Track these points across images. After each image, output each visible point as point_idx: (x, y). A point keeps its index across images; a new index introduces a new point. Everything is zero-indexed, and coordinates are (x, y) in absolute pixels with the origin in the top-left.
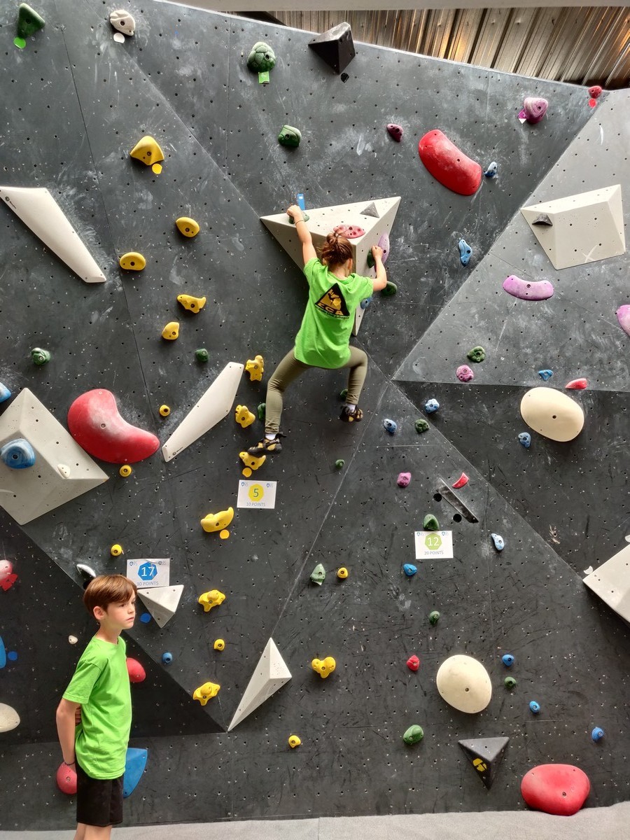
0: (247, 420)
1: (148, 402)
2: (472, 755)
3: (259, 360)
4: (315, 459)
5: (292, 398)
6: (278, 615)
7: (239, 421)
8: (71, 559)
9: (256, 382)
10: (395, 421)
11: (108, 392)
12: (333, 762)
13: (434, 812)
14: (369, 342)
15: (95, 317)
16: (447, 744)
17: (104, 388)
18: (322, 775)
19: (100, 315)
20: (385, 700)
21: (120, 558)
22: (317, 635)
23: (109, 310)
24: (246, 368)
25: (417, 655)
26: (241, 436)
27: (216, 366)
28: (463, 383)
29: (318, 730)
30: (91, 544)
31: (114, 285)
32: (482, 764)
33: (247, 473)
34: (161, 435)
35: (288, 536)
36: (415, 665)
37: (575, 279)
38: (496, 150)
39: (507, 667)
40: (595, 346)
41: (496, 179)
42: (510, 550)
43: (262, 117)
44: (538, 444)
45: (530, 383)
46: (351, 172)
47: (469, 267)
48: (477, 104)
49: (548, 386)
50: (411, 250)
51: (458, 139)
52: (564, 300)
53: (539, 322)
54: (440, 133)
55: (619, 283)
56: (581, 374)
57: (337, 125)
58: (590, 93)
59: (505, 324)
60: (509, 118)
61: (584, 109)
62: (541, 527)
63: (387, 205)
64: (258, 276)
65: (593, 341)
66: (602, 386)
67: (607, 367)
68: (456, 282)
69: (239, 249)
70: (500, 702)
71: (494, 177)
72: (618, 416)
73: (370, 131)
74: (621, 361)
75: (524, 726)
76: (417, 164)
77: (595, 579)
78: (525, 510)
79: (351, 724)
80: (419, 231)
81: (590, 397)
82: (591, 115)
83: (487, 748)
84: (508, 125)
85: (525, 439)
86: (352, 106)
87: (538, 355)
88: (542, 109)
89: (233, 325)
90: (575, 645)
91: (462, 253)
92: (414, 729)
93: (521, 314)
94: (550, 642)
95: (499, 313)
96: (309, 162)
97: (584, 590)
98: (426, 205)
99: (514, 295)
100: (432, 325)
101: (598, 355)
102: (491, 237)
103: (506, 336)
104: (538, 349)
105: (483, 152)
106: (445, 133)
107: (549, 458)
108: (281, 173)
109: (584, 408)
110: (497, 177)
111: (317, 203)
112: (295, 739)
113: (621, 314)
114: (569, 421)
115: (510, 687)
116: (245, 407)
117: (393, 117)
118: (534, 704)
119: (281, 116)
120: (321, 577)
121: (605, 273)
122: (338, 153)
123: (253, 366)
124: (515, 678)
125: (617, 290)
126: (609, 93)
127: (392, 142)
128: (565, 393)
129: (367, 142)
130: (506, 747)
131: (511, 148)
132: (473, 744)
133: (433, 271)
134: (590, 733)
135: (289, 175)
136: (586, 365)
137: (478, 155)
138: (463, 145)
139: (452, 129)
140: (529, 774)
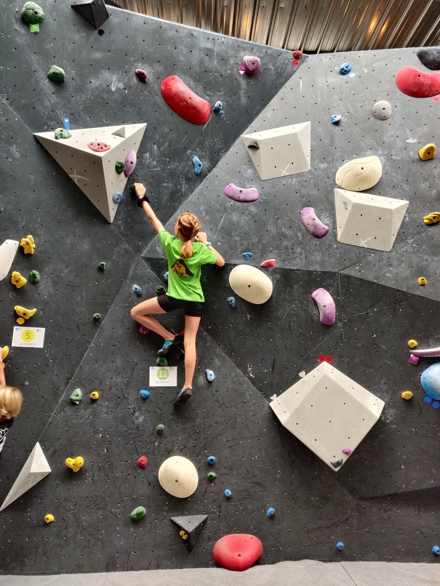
0: (20, 283)
2: (179, 528)
3: (30, 239)
4: (77, 313)
5: (59, 268)
6: (44, 426)
7: (14, 282)
9: (29, 255)
10: (138, 285)
12: (77, 534)
13: (148, 570)
14: (122, 228)
16: (162, 520)
18: (68, 543)
20: (119, 489)
22: (73, 440)
24: (21, 245)
25: (146, 456)
26: (16, 294)
29: (67, 511)
32: (185, 534)
33: (20, 321)
35: (54, 368)
36: (143, 463)
37: (274, 188)
38: (222, 93)
39: (211, 465)
40: (283, 236)
41: (222, 114)
42: (219, 382)
43: (34, 58)
44: (241, 305)
45: (236, 262)
46: (107, 103)
47: (201, 176)
48: (206, 59)
49: (248, 264)
50: (155, 163)
51: (192, 83)
52: (265, 202)
53: (247, 218)
54: (177, 78)
55: (304, 191)
56: (272, 255)
57: (95, 67)
58: (294, 56)
59: (223, 219)
60: (232, 70)
61: (289, 67)
62: (242, 366)
63: (135, 130)
64: (32, 177)
65: (282, 232)
66: (286, 265)
67: (290, 251)
68: (190, 187)
69: (16, 156)
70: (204, 490)
71: (220, 112)
72: (296, 287)
73: (122, 74)
74: (301, 248)
75: (220, 507)
76: (160, 100)
77: (277, 404)
78: (231, 353)
79: (93, 506)
80: (162, 149)
81: (277, 273)
82: (294, 72)
83: (189, 523)
84: (231, 75)
85: (231, 301)
86: (107, 54)
87: (244, 242)
88: (255, 65)
89: (11, 212)
90: (260, 450)
91: (195, 166)
92: (141, 509)
93: (235, 211)
94: (243, 447)
95: (219, 211)
96: (73, 95)
97: (269, 411)
98: (167, 130)
99: (231, 198)
100: (172, 218)
101: (285, 243)
102: (218, 155)
103: (223, 227)
104: (244, 237)
105: (211, 94)
106: (181, 78)
107: (248, 316)
108: (50, 101)
109: (273, 281)
110: (223, 112)
111: (80, 125)
112: (50, 517)
113: (303, 214)
114: (260, 290)
115: (211, 479)
116: (18, 273)
117: (140, 64)
118: (228, 492)
119: (49, 58)
120: (78, 398)
121: (295, 183)
122: (97, 88)
123: (25, 243)
124: (216, 473)
125: (302, 196)
126: (308, 57)
127: (140, 83)
128: (260, 269)
129: (120, 82)
130: (205, 522)
131: (233, 91)
132: (181, 520)
133: (173, 179)
134: (266, 512)
135: (57, 103)
136: (276, 250)
137: (208, 95)
138: (196, 87)
139: (187, 75)
140: (220, 541)
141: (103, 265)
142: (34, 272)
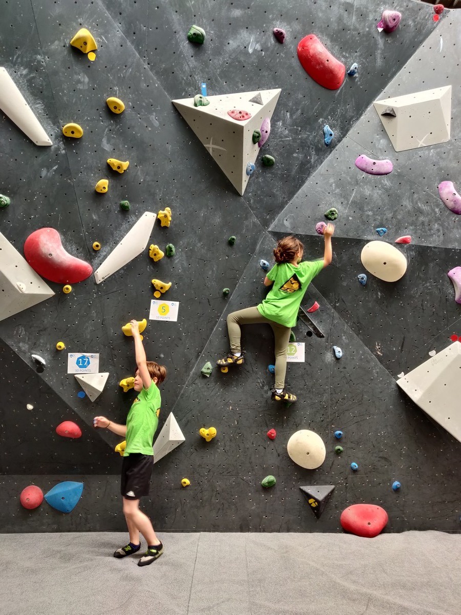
0: (158, 256)
1: (84, 239)
2: (309, 496)
3: (168, 211)
4: (208, 287)
5: (192, 242)
6: (177, 397)
7: (152, 256)
8: (27, 351)
9: (166, 227)
10: (268, 261)
11: (55, 231)
12: (212, 497)
13: (279, 532)
14: (252, 201)
15: (44, 172)
16: (291, 489)
17: (51, 227)
18: (204, 505)
19: (48, 171)
20: (250, 458)
21: (63, 351)
22: (205, 412)
23: (55, 168)
24: (158, 217)
25: (275, 429)
26: (153, 267)
27: (135, 214)
28: (320, 235)
29: (202, 476)
30: (42, 341)
31: (58, 149)
32: (314, 502)
33: (157, 295)
34: (93, 264)
35: (187, 342)
36: (273, 435)
37: (410, 160)
38: (358, 54)
39: (338, 439)
40: (420, 212)
41: (356, 77)
42: (347, 358)
43: (175, 17)
44: (372, 282)
45: (369, 238)
46: (244, 67)
47: (330, 147)
48: (345, 14)
49: (382, 241)
50: (287, 132)
51: (329, 43)
52: (400, 176)
53: (380, 192)
54: (315, 38)
55: (442, 164)
56: (407, 232)
57: (234, 26)
58: (435, 10)
59: (354, 192)
60: (370, 27)
61: (430, 22)
62: (369, 343)
63: (270, 95)
64: (169, 147)
65: (419, 208)
66: (422, 242)
67: (427, 228)
68: (320, 158)
69: (155, 125)
70: (331, 463)
71: (355, 76)
72: (431, 265)
73: (260, 33)
74: (438, 224)
75: (346, 478)
76: (295, 62)
77: (405, 381)
78: (359, 330)
79: (225, 473)
80: (294, 117)
81: (412, 250)
82: (435, 28)
83: (319, 492)
84: (369, 33)
85: (362, 278)
86: (246, 11)
87: (377, 217)
88: (396, 21)
89: (150, 183)
90: (386, 426)
91: (326, 136)
92: (270, 478)
93: (367, 184)
94: (369, 423)
95: (350, 183)
96: (211, 58)
97: (396, 388)
98: (300, 96)
99: (363, 170)
100: (300, 191)
101: (422, 218)
102: (349, 124)
103: (354, 201)
104: (378, 212)
105: (347, 55)
106: (319, 38)
107: (379, 293)
108: (188, 65)
109: (407, 258)
110: (357, 76)
111: (217, 91)
112: (186, 481)
113: (441, 188)
114: (396, 267)
115: (338, 453)
116: (156, 246)
117: (278, 22)
118: (354, 465)
119: (189, 17)
120: (209, 371)
121: (432, 156)
122: (234, 51)
123: (163, 216)
124: (343, 447)
125: (440, 169)
126: (449, 11)
127: (277, 44)
128: (394, 246)
129: (257, 42)
130: (332, 492)
131: (370, 52)
132: (309, 490)
133: (303, 149)
134: (391, 485)
135: (195, 67)
136: (412, 226)
137: (344, 56)
138: (332, 48)
139: (324, 35)
140: (347, 510)
141: (234, 239)
142: (171, 245)
